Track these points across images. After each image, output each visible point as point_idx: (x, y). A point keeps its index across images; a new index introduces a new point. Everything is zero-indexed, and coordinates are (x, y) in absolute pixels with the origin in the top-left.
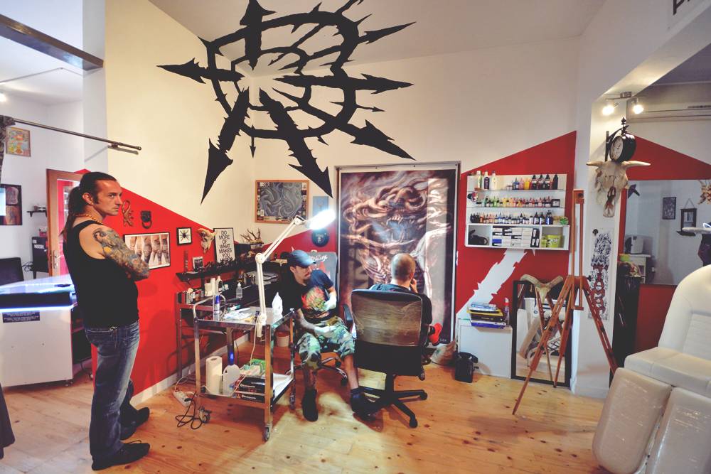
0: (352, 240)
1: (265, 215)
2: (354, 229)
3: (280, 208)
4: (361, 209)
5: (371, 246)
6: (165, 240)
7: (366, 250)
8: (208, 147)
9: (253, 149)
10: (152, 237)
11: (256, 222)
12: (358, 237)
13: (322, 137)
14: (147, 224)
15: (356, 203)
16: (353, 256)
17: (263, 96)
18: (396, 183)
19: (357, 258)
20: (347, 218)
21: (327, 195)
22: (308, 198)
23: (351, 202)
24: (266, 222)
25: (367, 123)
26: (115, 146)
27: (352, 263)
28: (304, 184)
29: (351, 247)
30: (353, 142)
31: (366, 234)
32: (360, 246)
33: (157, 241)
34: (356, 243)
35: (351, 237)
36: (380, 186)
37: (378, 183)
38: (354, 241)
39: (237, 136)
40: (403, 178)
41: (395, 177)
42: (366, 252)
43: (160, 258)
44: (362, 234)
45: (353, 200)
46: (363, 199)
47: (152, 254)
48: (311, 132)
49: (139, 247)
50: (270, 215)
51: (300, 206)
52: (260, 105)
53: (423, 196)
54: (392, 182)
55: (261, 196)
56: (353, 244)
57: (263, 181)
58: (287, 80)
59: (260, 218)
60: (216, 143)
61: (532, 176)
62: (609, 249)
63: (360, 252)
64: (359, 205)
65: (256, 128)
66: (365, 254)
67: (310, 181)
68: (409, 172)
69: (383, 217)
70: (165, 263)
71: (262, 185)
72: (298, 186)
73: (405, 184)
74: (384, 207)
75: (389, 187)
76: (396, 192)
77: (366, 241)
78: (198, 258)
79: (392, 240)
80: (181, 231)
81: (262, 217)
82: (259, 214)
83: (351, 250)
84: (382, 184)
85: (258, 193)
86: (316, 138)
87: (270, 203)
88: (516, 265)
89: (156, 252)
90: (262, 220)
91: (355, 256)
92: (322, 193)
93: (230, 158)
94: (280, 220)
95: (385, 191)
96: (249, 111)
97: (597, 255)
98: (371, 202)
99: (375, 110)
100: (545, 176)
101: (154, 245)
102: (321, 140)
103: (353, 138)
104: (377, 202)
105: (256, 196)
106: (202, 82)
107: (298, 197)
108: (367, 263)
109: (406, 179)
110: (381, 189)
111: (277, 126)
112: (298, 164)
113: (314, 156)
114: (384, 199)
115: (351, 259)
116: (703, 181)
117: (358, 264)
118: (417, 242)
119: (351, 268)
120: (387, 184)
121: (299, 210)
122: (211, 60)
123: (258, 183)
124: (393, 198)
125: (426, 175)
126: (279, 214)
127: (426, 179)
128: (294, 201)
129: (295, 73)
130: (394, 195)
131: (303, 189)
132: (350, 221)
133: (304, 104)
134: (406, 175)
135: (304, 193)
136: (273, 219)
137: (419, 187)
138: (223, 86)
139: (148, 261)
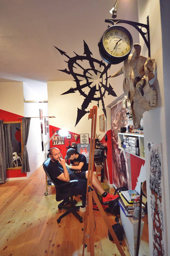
2: (113, 135)
4: (113, 125)
6: (63, 138)
7: (115, 145)
8: (77, 110)
9: (98, 105)
19: (114, 148)
21: (106, 120)
23: (112, 122)
28: (103, 116)
33: (60, 138)
35: (113, 138)
41: (118, 107)
43: (61, 142)
47: (59, 141)
49: (56, 139)
52: (99, 89)
56: (113, 141)
60: (80, 108)
69: (117, 128)
70: (63, 143)
73: (120, 110)
78: (74, 143)
84: (116, 112)
89: (60, 141)
96: (97, 92)
104: (116, 121)
110: (116, 114)
122: (78, 84)
134: (120, 105)
135: (103, 119)
138: (83, 90)
139: (58, 143)
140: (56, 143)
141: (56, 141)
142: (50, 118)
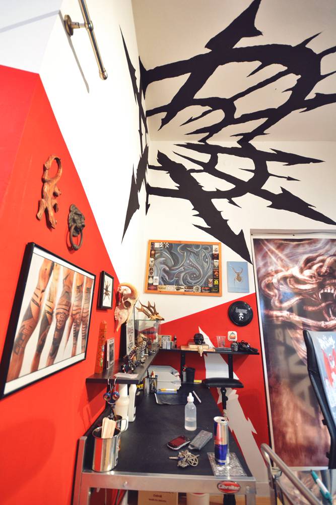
0: (277, 317)
1: (160, 284)
2: (277, 304)
3: (182, 275)
4: (285, 278)
5: (304, 324)
7: (298, 331)
11: (146, 292)
12: (285, 313)
13: (234, 199)
15: (277, 272)
16: (281, 339)
17: (162, 157)
18: (321, 251)
19: (288, 342)
20: (267, 290)
21: (244, 260)
22: (220, 263)
23: (270, 271)
24: (161, 293)
25: (283, 189)
27: (281, 349)
28: (214, 247)
29: (277, 326)
30: (270, 207)
31: (295, 309)
32: (289, 325)
34: (283, 322)
35: (276, 313)
36: (304, 253)
37: (301, 250)
38: (280, 318)
40: (327, 247)
41: (319, 245)
42: (299, 334)
44: (291, 310)
45: (272, 268)
46: (286, 267)
48: (219, 194)
50: (166, 283)
51: (210, 273)
52: (158, 165)
54: (316, 250)
55: (155, 259)
56: (279, 323)
57: (159, 241)
58: (189, 146)
59: (152, 287)
63: (290, 333)
64: (280, 275)
66: (299, 336)
67: (222, 244)
68: (333, 241)
69: (313, 289)
71: (157, 245)
72: (206, 249)
73: (331, 253)
74: (311, 277)
75: (315, 255)
76: (323, 261)
77: (296, 318)
79: (333, 317)
81: (156, 286)
82: (151, 281)
83: (278, 332)
85: (151, 255)
86: (226, 200)
87: (167, 269)
90: (156, 289)
91: (285, 339)
92: (237, 258)
94: (182, 291)
95: (310, 260)
98: (295, 271)
99: (289, 179)
102: (232, 202)
103: (270, 203)
104: (302, 271)
105: (148, 260)
107: (207, 262)
108: (303, 349)
109: (331, 248)
110: (305, 257)
111: (178, 185)
112: (205, 225)
113: (225, 218)
114: (310, 268)
115: (280, 343)
117: (291, 351)
119: (281, 357)
120: (311, 252)
121: (209, 277)
123: (152, 244)
124: (321, 267)
126: (181, 282)
128: (203, 267)
129: (199, 141)
130: (321, 264)
131: (214, 252)
132: (271, 293)
133: (210, 168)
134: (330, 243)
135: (215, 257)
136: (172, 288)
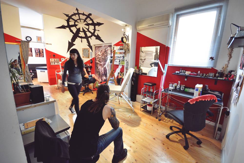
6: (58, 60)
8: (68, 42)
9: (82, 41)
10: (55, 59)
11: (83, 58)
13: (91, 38)
14: (54, 57)
17: (83, 29)
25: (97, 34)
26: (47, 44)
28: (89, 49)
32: (98, 64)
33: (56, 60)
39: (76, 39)
41: (103, 47)
42: (99, 65)
43: (57, 63)
45: (97, 53)
47: (55, 62)
48: (89, 37)
52: (82, 31)
53: (107, 52)
60: (70, 41)
61: (120, 46)
62: (128, 65)
65: (82, 36)
68: (105, 46)
73: (104, 49)
76: (103, 51)
80: (62, 59)
82: (83, 56)
84: (101, 49)
88: (121, 69)
92: (91, 51)
93: (75, 44)
94: (86, 57)
95: (101, 51)
96: (80, 33)
97: (126, 66)
98: (99, 53)
99: (98, 31)
100: (121, 46)
101: (56, 61)
103: (95, 38)
106: (66, 29)
108: (99, 67)
110: (101, 50)
111: (85, 36)
112: (88, 45)
113: (90, 42)
116: (156, 47)
117: (98, 68)
118: (106, 63)
120: (102, 49)
121: (88, 55)
122: (68, 23)
123: (83, 49)
125: (108, 46)
127: (108, 47)
133: (88, 30)
135: (89, 51)
137: (107, 49)
138: (72, 28)
139: (55, 63)
140: (53, 63)
141: (53, 62)
142: (47, 45)
